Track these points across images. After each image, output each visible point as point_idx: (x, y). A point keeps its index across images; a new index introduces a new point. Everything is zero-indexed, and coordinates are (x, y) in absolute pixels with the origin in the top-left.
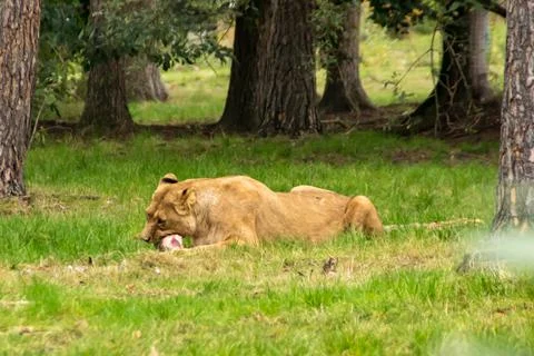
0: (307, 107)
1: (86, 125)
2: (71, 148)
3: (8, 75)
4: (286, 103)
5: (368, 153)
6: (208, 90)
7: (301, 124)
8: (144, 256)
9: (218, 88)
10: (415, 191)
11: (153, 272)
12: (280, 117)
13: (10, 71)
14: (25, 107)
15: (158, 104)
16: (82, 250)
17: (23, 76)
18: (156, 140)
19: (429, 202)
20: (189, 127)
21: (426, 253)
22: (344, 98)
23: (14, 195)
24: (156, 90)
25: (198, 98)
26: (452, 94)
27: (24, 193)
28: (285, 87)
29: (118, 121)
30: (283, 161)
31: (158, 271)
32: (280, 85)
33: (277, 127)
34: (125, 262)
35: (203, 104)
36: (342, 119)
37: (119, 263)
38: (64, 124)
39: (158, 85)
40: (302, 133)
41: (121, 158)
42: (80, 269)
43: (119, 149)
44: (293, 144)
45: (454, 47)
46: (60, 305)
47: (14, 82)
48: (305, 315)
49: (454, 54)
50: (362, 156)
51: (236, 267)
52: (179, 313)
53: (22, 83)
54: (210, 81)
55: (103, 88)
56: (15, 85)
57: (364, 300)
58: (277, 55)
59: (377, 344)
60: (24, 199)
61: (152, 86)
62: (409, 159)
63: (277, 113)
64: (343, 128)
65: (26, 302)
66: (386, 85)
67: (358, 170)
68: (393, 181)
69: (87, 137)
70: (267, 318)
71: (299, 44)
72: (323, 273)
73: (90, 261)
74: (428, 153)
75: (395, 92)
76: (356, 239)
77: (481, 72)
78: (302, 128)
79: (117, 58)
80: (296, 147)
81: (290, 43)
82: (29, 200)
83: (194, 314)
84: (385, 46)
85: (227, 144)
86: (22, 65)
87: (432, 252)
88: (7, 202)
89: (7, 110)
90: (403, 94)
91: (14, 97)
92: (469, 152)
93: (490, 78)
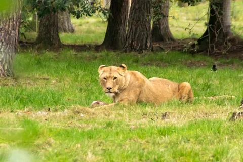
0: (147, 39)
1: (39, 43)
2: (33, 54)
3: (7, 19)
4: (137, 36)
5: (176, 62)
6: (93, 28)
7: (144, 47)
8: (75, 108)
9: (98, 27)
10: (201, 81)
11: (80, 116)
12: (133, 43)
13: (8, 17)
14: (15, 35)
15: (70, 34)
16: (44, 104)
17: (15, 20)
18: (73, 52)
19: (209, 87)
20: (88, 46)
21: (211, 112)
22: (160, 35)
23: (9, 76)
24: (69, 28)
25: (89, 32)
26: (217, 35)
27: (14, 76)
28: (136, 29)
29: (54, 42)
30: (135, 64)
31: (82, 115)
32: (134, 28)
33: (132, 48)
34: (66, 110)
35: (91, 35)
36: (160, 44)
37: (64, 111)
38: (27, 42)
39: (70, 25)
40: (144, 51)
41: (57, 60)
42: (44, 113)
43: (55, 56)
44: (139, 56)
45: (218, 13)
46: (39, 131)
47: (10, 22)
48: (158, 139)
49: (218, 16)
50: (173, 63)
51: (120, 115)
52: (97, 137)
53: (14, 23)
54: (94, 24)
55: (47, 26)
56: (11, 24)
57: (186, 133)
58: (133, 13)
59: (197, 155)
60: (14, 79)
61: (67, 25)
62: (196, 66)
63: (132, 41)
64: (162, 49)
65: (22, 129)
66: (185, 29)
67: (172, 70)
68: (190, 76)
69: (39, 49)
70: (139, 140)
71: (144, 8)
72: (163, 119)
73: (49, 110)
74: (205, 63)
75: (190, 33)
76: (176, 103)
77: (227, 25)
78: (144, 49)
79: (55, 12)
80: (141, 57)
81: (139, 8)
82: (16, 79)
83: (105, 137)
84: (177, 10)
85: (107, 55)
86: (15, 14)
87: (214, 111)
88: (5, 80)
89: (7, 35)
90: (194, 34)
91: (10, 29)
92: (224, 63)
93: (232, 28)
